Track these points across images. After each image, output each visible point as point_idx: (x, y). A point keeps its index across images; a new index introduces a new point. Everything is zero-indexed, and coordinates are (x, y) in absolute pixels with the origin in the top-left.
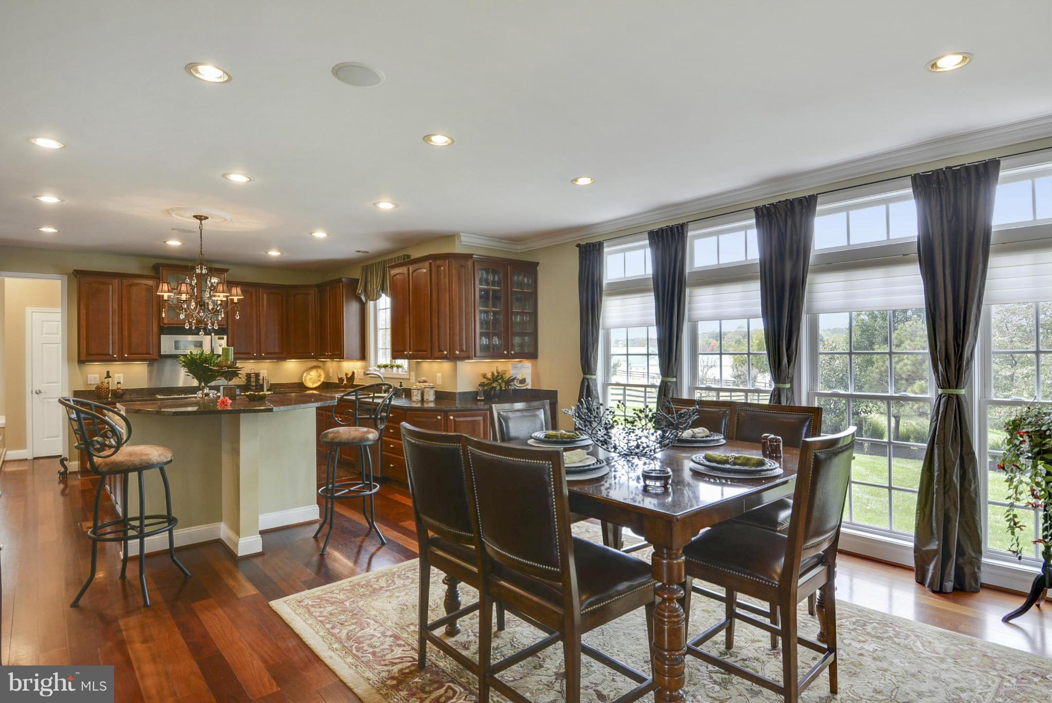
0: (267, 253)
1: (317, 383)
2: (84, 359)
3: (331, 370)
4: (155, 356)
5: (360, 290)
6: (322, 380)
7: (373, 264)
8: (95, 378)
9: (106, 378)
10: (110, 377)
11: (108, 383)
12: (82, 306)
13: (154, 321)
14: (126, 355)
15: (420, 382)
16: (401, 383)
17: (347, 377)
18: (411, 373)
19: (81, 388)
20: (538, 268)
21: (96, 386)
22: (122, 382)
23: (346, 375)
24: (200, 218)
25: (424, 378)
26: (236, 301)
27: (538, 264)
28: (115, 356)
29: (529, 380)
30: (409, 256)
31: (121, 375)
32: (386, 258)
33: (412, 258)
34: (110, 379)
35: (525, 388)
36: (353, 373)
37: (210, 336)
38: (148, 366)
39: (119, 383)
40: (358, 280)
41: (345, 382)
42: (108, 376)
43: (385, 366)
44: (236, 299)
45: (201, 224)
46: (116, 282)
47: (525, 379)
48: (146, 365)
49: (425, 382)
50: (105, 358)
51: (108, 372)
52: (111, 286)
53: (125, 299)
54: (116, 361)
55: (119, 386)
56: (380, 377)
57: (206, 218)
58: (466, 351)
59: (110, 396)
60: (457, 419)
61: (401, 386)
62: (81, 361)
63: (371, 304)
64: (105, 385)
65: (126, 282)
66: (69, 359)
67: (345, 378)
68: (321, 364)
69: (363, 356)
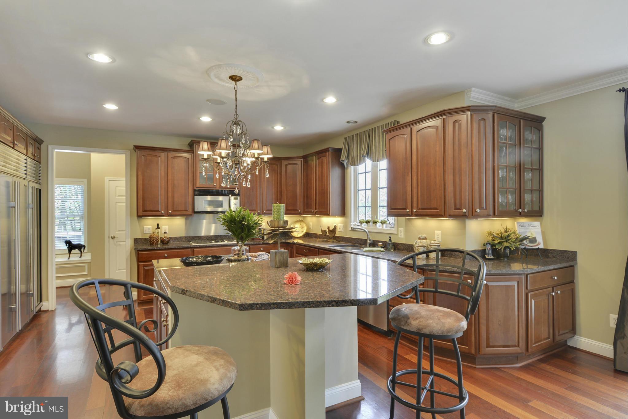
0: (273, 128)
1: (301, 233)
2: (141, 215)
3: (311, 223)
4: (190, 212)
5: (343, 157)
6: (305, 231)
7: (356, 135)
8: (149, 229)
9: (156, 229)
10: (159, 228)
11: (158, 233)
12: (140, 173)
13: (190, 185)
14: (170, 212)
15: (419, 239)
16: (390, 237)
17: (329, 230)
18: (400, 229)
19: (139, 236)
20: (544, 123)
21: (149, 235)
22: (167, 232)
23: (328, 228)
24: (235, 79)
25: (424, 235)
26: (266, 160)
27: (543, 119)
28: (163, 212)
29: (540, 239)
30: (398, 122)
31: (167, 227)
32: (372, 127)
33: (401, 123)
34: (159, 230)
35: (537, 247)
36: (335, 227)
37: (228, 197)
38: (185, 220)
39: (165, 233)
40: (342, 149)
41: (328, 234)
42: (158, 228)
43: (367, 222)
44: (266, 158)
45: (236, 85)
46: (163, 155)
47: (535, 238)
48: (184, 219)
49: (425, 239)
50: (157, 214)
51: (158, 225)
52: (160, 158)
53: (169, 169)
54: (163, 216)
55: (166, 235)
56: (365, 231)
57: (241, 79)
58: (486, 209)
59: (159, 242)
60: (490, 284)
61: (390, 240)
62: (139, 216)
63: (352, 168)
64: (156, 235)
65: (171, 155)
66: (131, 215)
67: (327, 230)
68: (302, 219)
69: (343, 212)
